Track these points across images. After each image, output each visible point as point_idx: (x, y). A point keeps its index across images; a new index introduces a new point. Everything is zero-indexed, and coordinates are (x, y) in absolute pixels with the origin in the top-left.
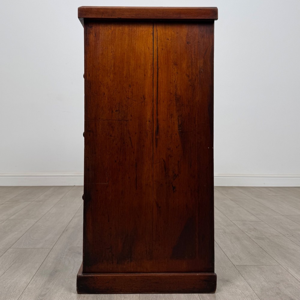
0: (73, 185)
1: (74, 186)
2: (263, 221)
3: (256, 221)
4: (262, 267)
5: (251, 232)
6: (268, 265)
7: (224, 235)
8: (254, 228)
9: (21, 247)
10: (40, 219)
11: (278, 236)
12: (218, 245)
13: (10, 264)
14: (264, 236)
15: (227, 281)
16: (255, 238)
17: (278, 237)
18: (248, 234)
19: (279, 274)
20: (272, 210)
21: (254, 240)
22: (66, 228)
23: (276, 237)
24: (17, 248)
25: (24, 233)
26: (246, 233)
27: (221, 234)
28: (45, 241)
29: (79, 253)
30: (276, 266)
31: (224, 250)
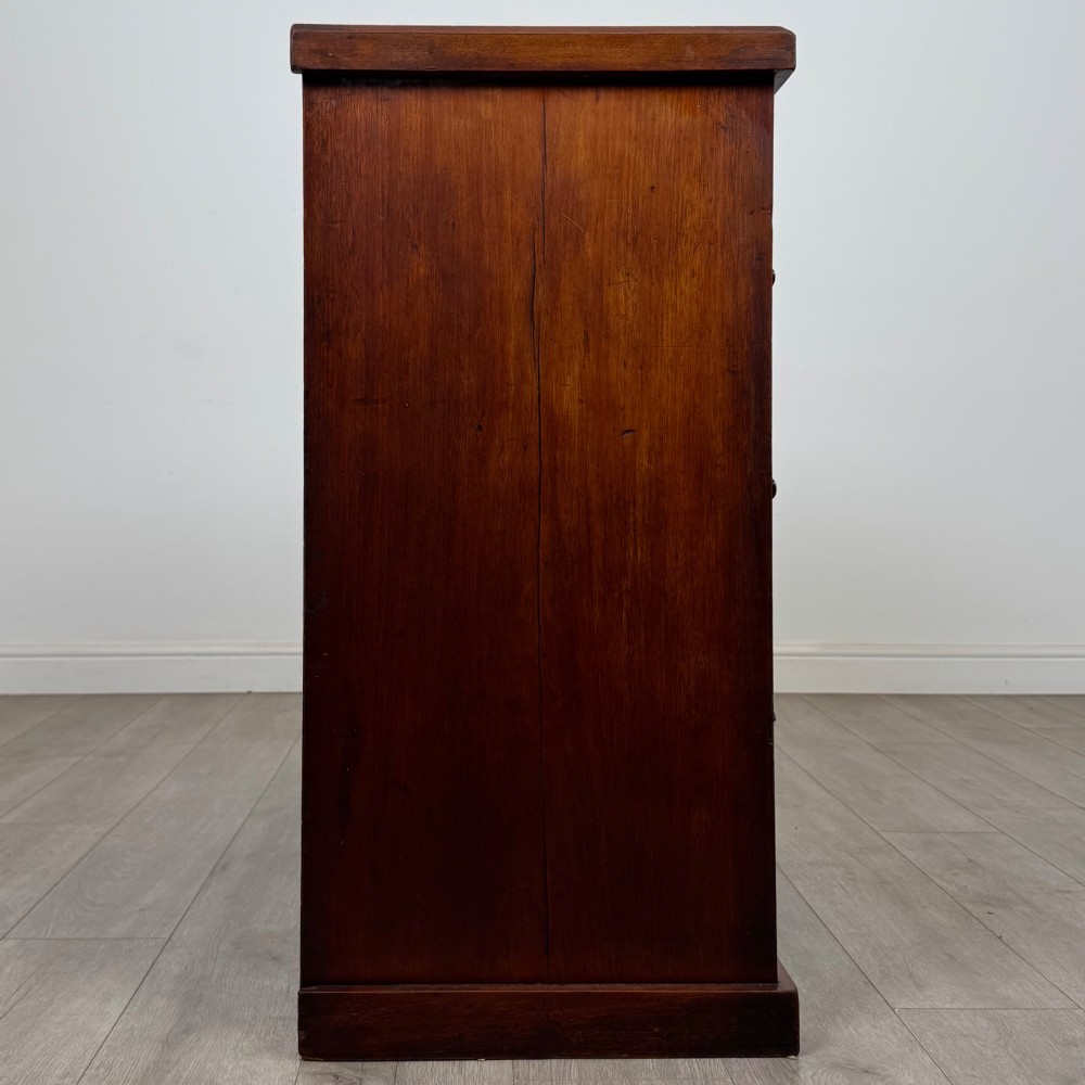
0: (245, 690)
1: (249, 692)
2: (1003, 833)
3: (977, 833)
4: (1005, 1014)
5: (956, 875)
6: (1031, 1006)
7: (849, 889)
8: (970, 861)
9: (48, 935)
10: (118, 824)
11: (1068, 892)
12: (824, 930)
13: (6, 1003)
14: (1009, 893)
15: (866, 1072)
16: (972, 902)
17: (1067, 895)
18: (944, 885)
19: (1077, 1046)
20: (1039, 786)
21: (970, 907)
22: (221, 858)
23: (1058, 895)
24: (33, 939)
25: (59, 879)
26: (939, 882)
27: (835, 882)
28: (141, 910)
29: (274, 959)
30: (1062, 1012)
31: (850, 950)
